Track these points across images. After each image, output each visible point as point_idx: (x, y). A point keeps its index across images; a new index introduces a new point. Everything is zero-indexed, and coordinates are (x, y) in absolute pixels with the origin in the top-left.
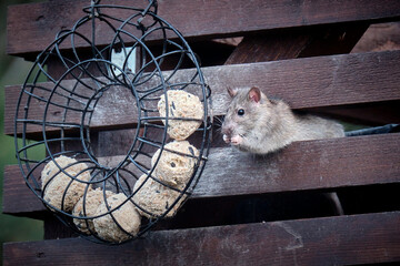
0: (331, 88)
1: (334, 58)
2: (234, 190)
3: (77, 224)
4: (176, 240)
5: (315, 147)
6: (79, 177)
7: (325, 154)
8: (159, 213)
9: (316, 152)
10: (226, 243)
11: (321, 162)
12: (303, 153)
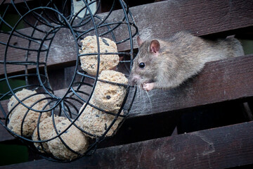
0: (229, 16)
2: (160, 108)
3: (36, 146)
4: (121, 153)
5: (219, 67)
6: (34, 108)
7: (227, 72)
8: (100, 134)
9: (221, 70)
10: (158, 153)
11: (224, 78)
12: (210, 72)
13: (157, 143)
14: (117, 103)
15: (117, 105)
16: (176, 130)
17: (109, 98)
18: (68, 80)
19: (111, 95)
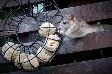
0: (98, 14)
1: (99, 3)
2: (69, 51)
3: (16, 65)
5: (94, 35)
7: (97, 37)
9: (94, 36)
10: (67, 70)
11: (96, 40)
12: (90, 37)
13: (67, 65)
14: (55, 48)
15: (55, 49)
16: (75, 61)
17: (52, 45)
18: (30, 39)
19: (53, 44)
